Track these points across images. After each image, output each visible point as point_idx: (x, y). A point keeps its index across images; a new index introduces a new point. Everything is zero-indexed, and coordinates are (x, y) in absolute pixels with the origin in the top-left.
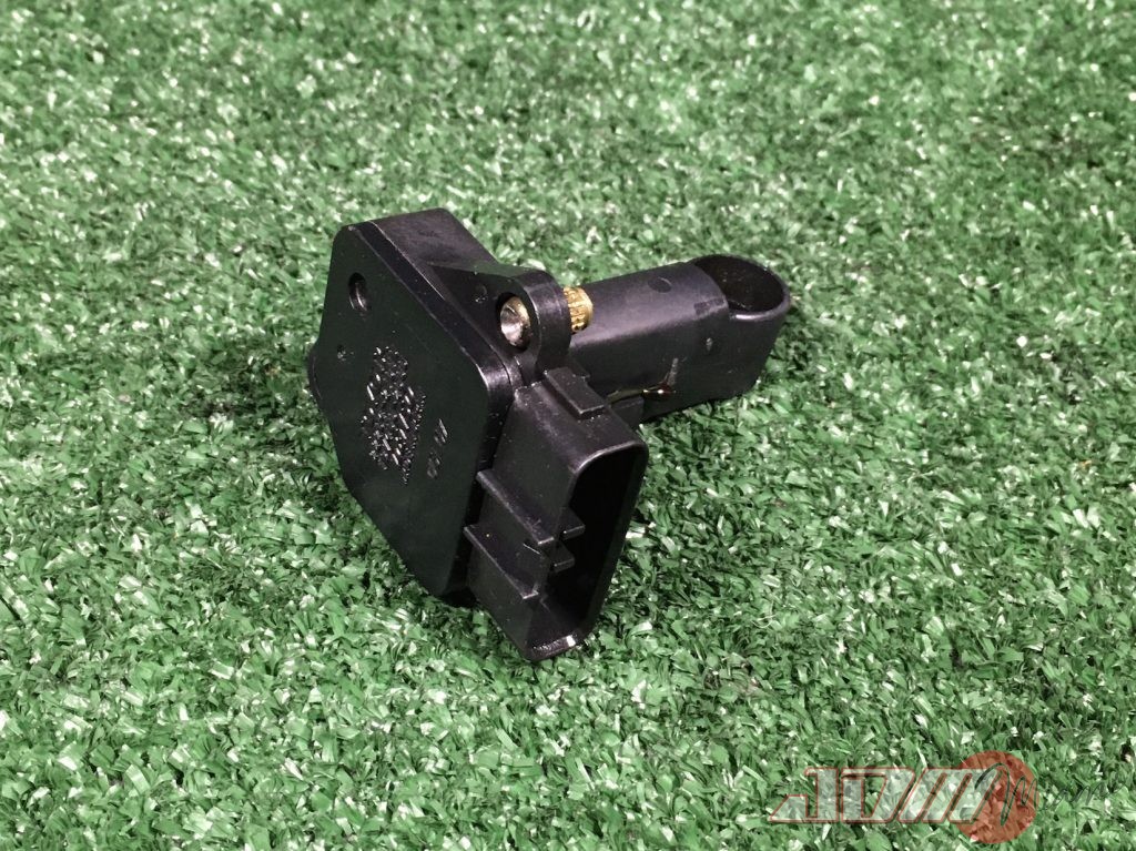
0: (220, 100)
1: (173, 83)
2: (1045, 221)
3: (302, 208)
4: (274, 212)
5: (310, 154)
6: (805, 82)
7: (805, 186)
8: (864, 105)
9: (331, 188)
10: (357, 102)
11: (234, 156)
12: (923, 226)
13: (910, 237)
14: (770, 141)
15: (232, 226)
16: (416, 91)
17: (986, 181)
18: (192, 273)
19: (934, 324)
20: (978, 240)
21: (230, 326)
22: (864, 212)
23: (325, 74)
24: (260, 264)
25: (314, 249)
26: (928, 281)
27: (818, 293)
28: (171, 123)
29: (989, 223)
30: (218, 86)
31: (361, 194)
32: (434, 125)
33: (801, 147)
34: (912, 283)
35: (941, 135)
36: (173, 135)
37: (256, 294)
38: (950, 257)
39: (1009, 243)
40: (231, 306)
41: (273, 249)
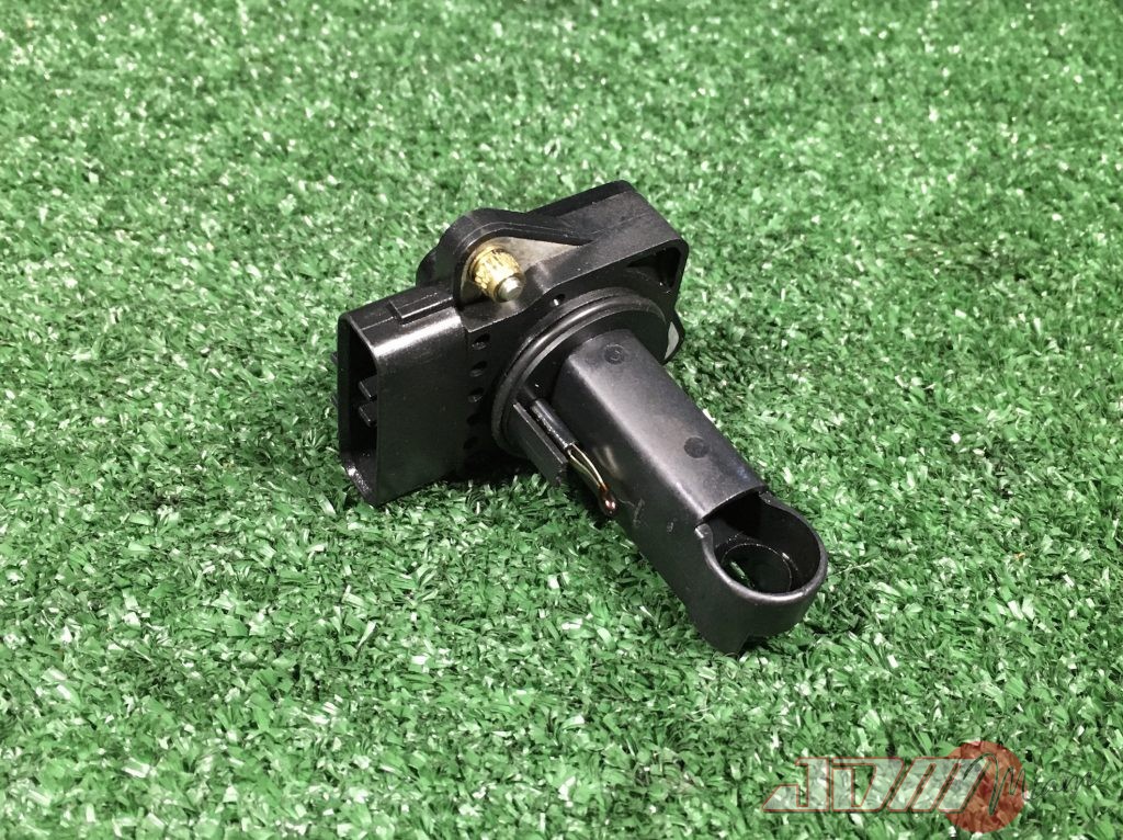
0: (203, 216)
1: (163, 200)
2: (975, 326)
3: (271, 313)
4: (243, 316)
5: (285, 264)
6: (752, 203)
7: (750, 295)
8: (807, 224)
9: (301, 295)
10: (333, 219)
11: (211, 266)
12: (860, 331)
13: (849, 341)
14: (718, 254)
15: (202, 328)
16: (389, 208)
17: (920, 291)
18: (158, 372)
19: (871, 421)
20: (912, 344)
21: (188, 422)
22: (805, 319)
23: (306, 194)
24: (225, 364)
25: (279, 351)
26: (866, 381)
27: (761, 392)
28: (155, 235)
29: (924, 329)
30: (204, 204)
31: (329, 300)
32: (405, 240)
33: (747, 260)
34: (850, 384)
35: (878, 250)
36: (156, 246)
37: (217, 392)
38: (886, 360)
39: (941, 347)
40: (192, 402)
41: (239, 349)
